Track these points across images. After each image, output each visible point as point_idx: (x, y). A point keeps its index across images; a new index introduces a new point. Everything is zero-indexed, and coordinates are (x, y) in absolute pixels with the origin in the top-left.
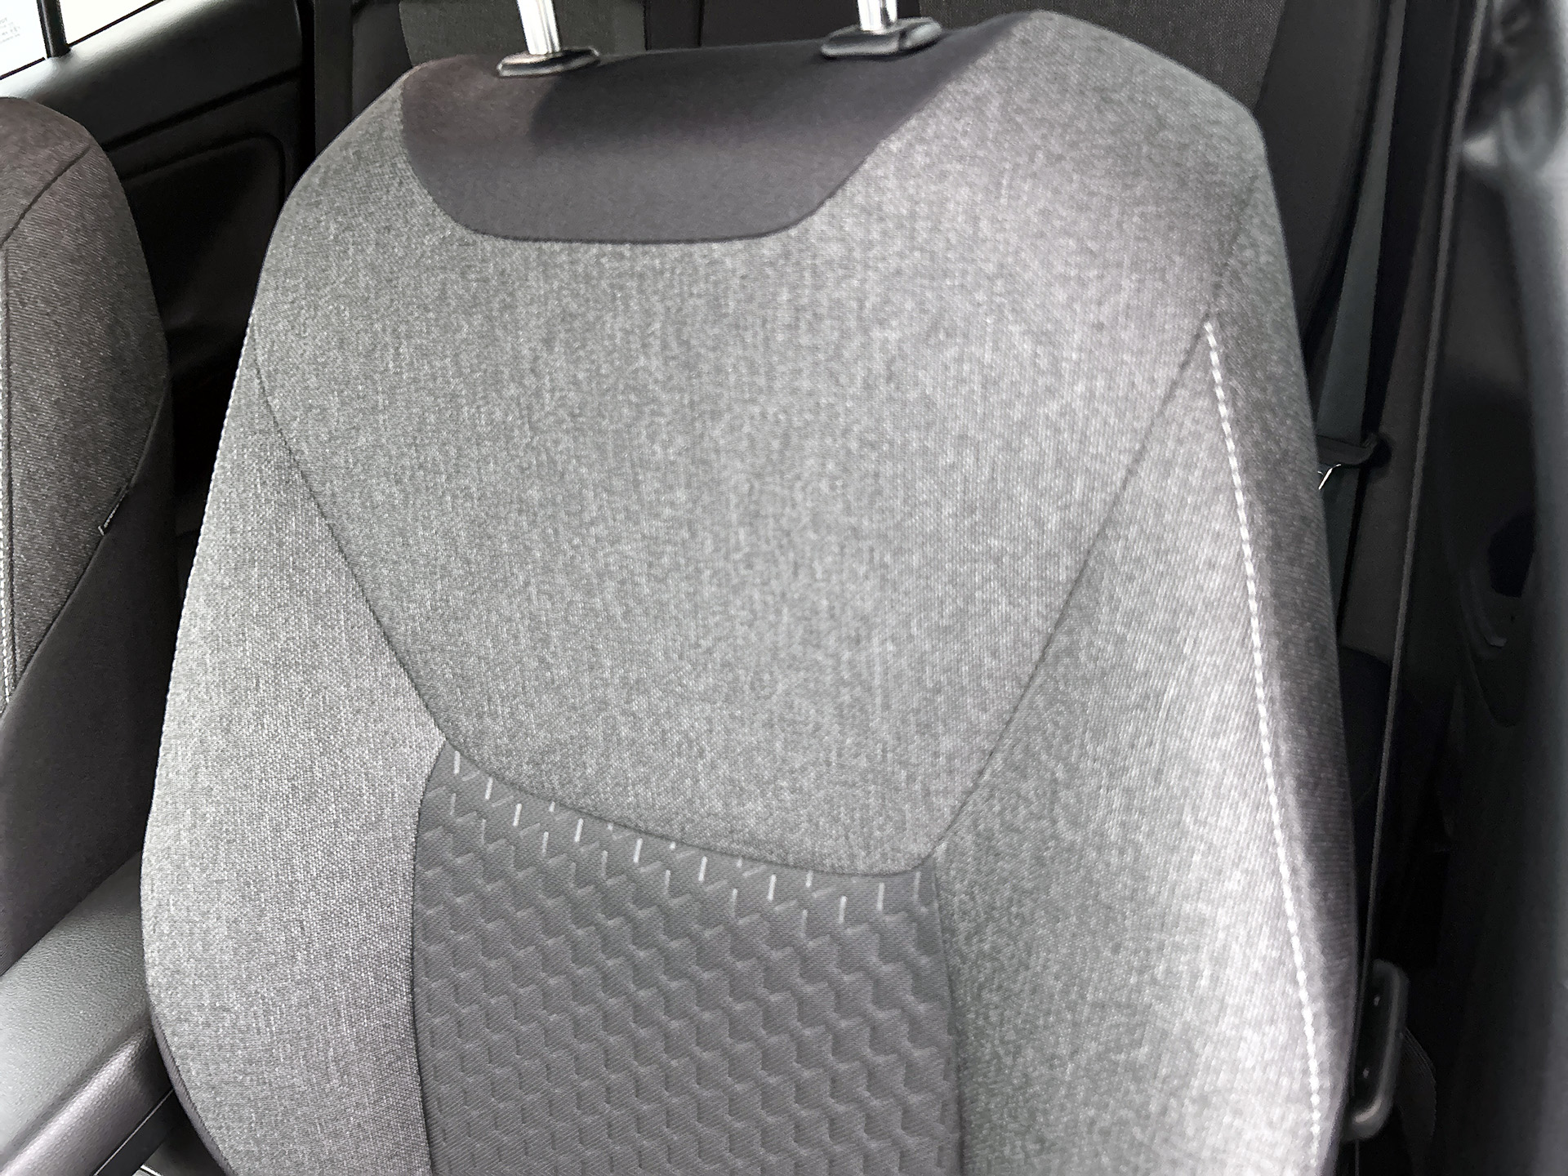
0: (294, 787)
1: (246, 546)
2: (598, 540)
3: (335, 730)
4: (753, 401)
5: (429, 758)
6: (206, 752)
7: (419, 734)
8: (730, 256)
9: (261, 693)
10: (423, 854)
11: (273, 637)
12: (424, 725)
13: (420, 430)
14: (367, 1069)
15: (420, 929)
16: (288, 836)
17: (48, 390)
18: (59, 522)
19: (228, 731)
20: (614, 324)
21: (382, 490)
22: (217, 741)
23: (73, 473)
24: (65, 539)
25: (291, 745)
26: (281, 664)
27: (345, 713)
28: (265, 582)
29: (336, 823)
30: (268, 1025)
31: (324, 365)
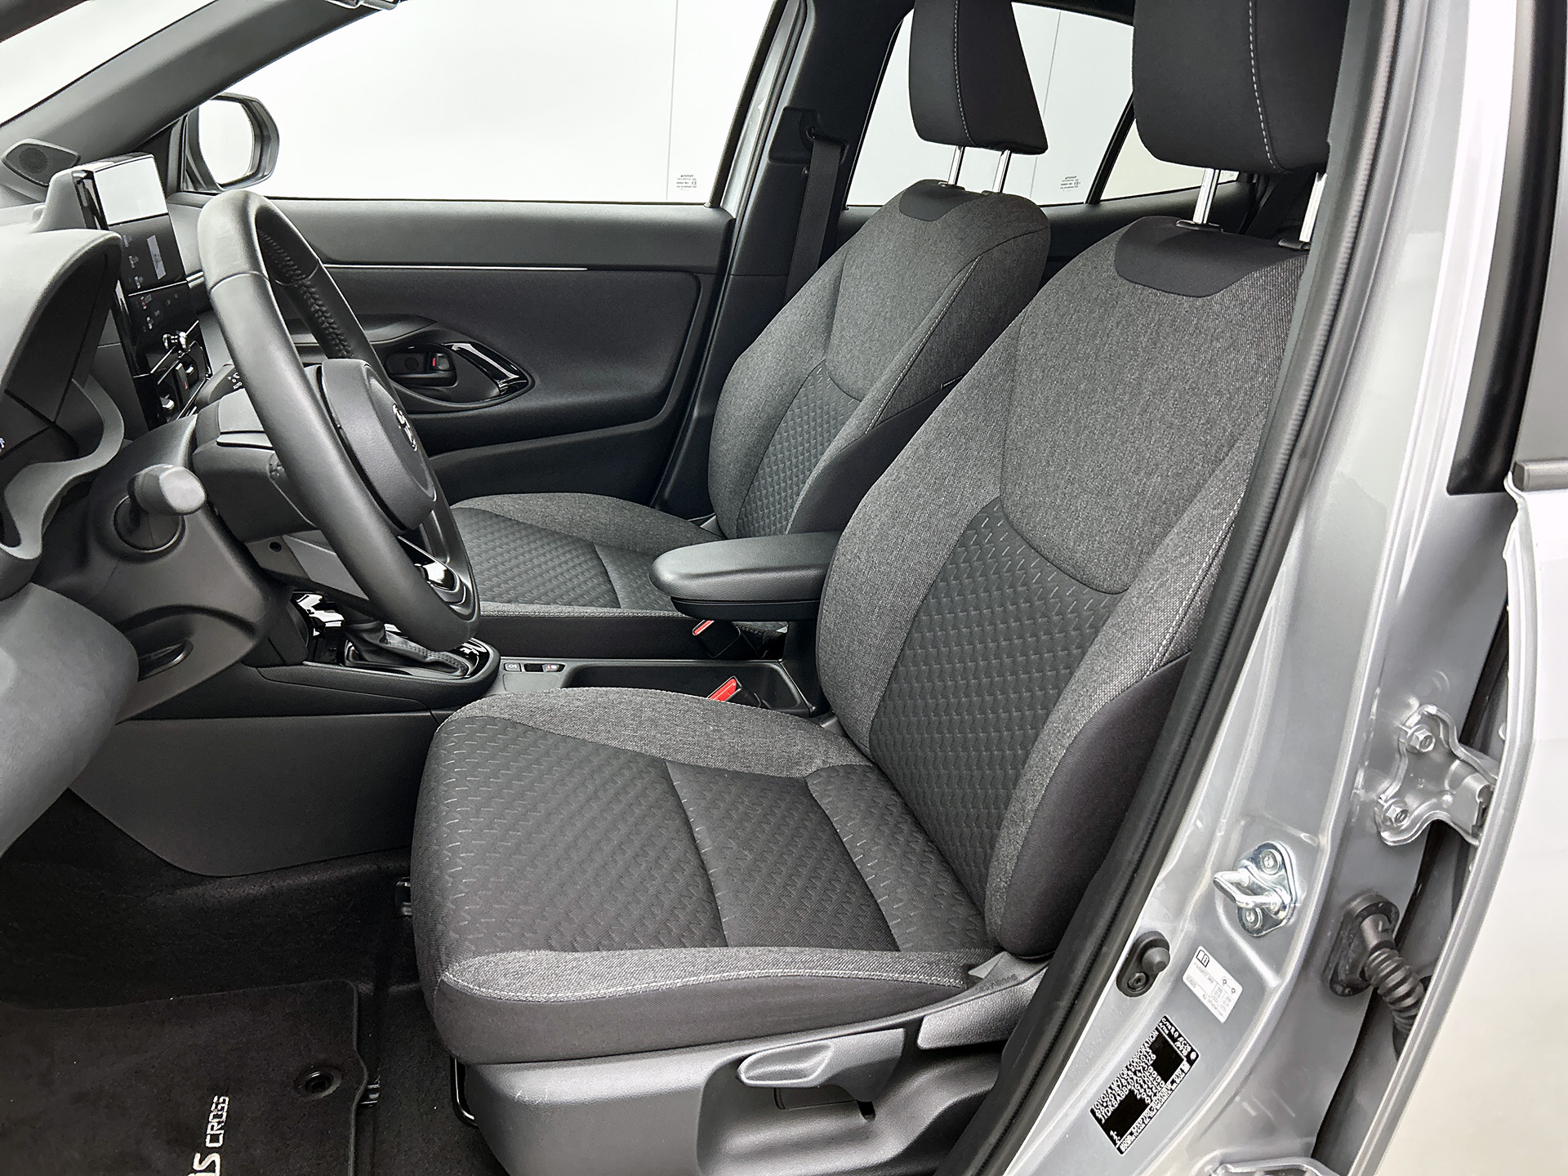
0: (935, 483)
1: (979, 381)
2: (1092, 411)
3: (963, 468)
4: (1166, 362)
5: (989, 499)
6: (915, 453)
7: (991, 487)
8: (1186, 302)
9: (947, 440)
10: (962, 541)
11: (966, 420)
12: (995, 485)
13: (1061, 351)
14: (888, 621)
15: (943, 574)
16: (921, 501)
17: (961, 319)
18: (929, 373)
19: (927, 448)
20: (1141, 321)
21: (1037, 374)
22: (922, 451)
23: (947, 356)
24: (927, 382)
25: (945, 465)
26: (962, 433)
27: (971, 463)
28: (976, 397)
29: (940, 506)
30: (868, 574)
31: (1047, 317)
